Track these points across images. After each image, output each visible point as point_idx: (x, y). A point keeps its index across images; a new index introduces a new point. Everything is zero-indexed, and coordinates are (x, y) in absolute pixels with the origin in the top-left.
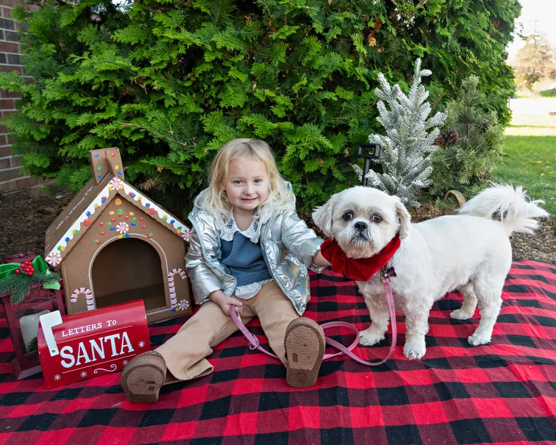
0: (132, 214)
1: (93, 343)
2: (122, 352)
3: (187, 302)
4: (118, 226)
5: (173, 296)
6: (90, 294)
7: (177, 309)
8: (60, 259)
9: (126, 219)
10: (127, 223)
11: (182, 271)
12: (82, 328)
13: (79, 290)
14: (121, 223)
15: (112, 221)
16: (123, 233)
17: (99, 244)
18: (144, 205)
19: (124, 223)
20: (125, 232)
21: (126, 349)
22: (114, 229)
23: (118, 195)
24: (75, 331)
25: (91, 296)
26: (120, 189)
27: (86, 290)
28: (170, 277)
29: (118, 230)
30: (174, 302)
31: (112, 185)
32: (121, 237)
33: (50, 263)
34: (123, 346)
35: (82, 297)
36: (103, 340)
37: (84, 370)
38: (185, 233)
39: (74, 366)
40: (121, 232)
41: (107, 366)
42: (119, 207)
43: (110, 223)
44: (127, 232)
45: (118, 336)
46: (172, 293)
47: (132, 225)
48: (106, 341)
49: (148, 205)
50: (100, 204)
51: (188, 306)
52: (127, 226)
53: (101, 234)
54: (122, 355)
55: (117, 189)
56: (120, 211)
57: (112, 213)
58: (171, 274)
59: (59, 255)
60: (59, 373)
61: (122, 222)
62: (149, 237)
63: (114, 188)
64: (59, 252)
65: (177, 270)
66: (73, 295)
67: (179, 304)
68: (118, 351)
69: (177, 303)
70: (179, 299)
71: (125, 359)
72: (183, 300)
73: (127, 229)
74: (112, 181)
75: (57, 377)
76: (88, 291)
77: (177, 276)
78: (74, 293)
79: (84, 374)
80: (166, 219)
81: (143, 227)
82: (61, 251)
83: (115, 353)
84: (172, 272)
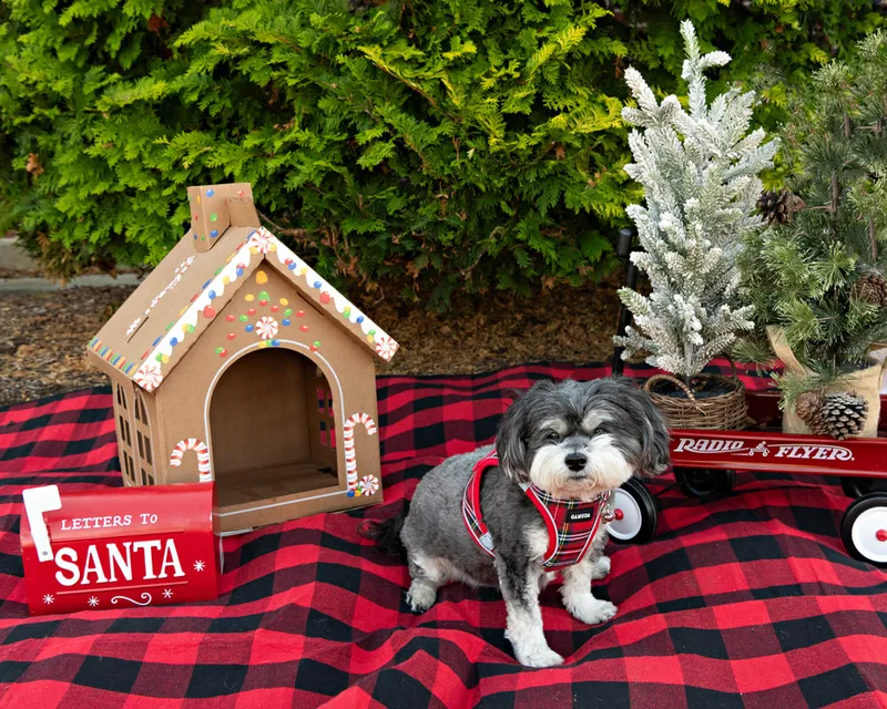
0: (284, 302)
1: (113, 549)
2: (163, 575)
3: (376, 480)
4: (259, 324)
5: (351, 466)
6: (205, 451)
7: (358, 493)
8: (160, 379)
9: (274, 312)
10: (276, 319)
11: (369, 419)
12: (97, 519)
13: (186, 442)
14: (264, 319)
15: (250, 314)
16: (268, 338)
17: (224, 355)
18: (311, 285)
19: (271, 319)
20: (271, 336)
21: (170, 570)
22: (252, 329)
23: (265, 264)
24: (83, 524)
25: (208, 456)
26: (269, 252)
27: (198, 443)
28: (347, 429)
29: (259, 332)
30: (352, 478)
31: (255, 243)
32: (263, 345)
33: (141, 384)
34: (165, 564)
35: (190, 455)
36: (131, 547)
37: (95, 594)
38: (380, 342)
39: (78, 585)
40: (264, 337)
41: (136, 594)
42: (263, 287)
43: (245, 318)
44: (275, 337)
45: (157, 544)
46: (349, 461)
47: (283, 324)
48: (135, 550)
49: (317, 286)
50: (233, 277)
51: (377, 487)
52: (275, 324)
53: (230, 338)
54: (163, 580)
55: (265, 252)
56: (264, 296)
57: (249, 298)
58: (349, 424)
59: (158, 371)
60: (52, 592)
61: (267, 316)
62: (313, 349)
63: (258, 250)
64: (158, 365)
65: (361, 415)
66: (175, 453)
67: (362, 483)
68: (156, 570)
69: (358, 481)
70: (362, 472)
71: (168, 587)
72: (368, 475)
73: (275, 332)
74: (256, 236)
75: (49, 599)
76: (202, 446)
77: (360, 428)
78: (177, 448)
79: (93, 601)
80: (349, 314)
81: (303, 329)
82: (162, 364)
83: (149, 575)
84: (351, 419)
